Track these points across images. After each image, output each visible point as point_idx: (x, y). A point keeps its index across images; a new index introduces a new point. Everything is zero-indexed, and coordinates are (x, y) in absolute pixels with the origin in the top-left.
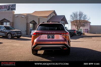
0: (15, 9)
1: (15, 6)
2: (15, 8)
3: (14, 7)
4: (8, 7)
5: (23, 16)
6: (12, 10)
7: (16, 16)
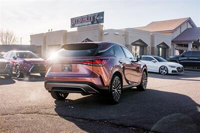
0: (102, 21)
1: (103, 16)
2: (103, 19)
3: (101, 18)
4: (92, 18)
5: (118, 33)
6: (98, 23)
7: (105, 33)
